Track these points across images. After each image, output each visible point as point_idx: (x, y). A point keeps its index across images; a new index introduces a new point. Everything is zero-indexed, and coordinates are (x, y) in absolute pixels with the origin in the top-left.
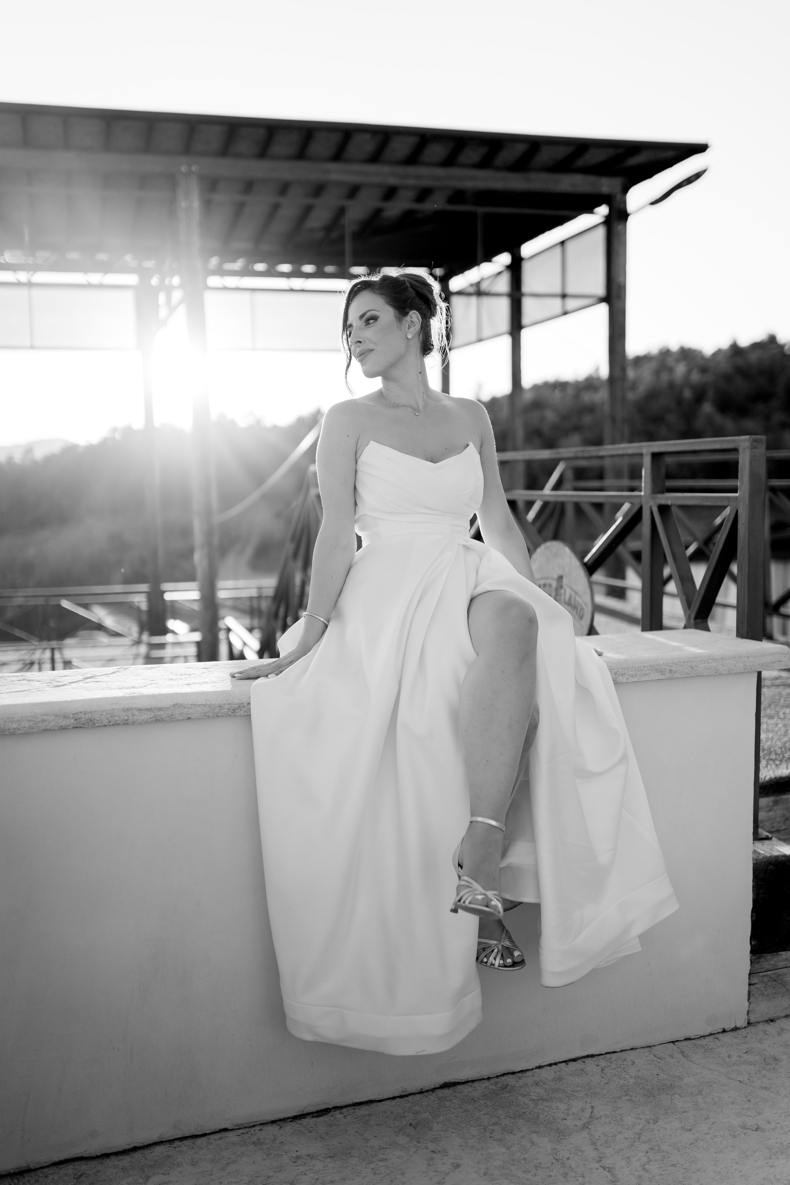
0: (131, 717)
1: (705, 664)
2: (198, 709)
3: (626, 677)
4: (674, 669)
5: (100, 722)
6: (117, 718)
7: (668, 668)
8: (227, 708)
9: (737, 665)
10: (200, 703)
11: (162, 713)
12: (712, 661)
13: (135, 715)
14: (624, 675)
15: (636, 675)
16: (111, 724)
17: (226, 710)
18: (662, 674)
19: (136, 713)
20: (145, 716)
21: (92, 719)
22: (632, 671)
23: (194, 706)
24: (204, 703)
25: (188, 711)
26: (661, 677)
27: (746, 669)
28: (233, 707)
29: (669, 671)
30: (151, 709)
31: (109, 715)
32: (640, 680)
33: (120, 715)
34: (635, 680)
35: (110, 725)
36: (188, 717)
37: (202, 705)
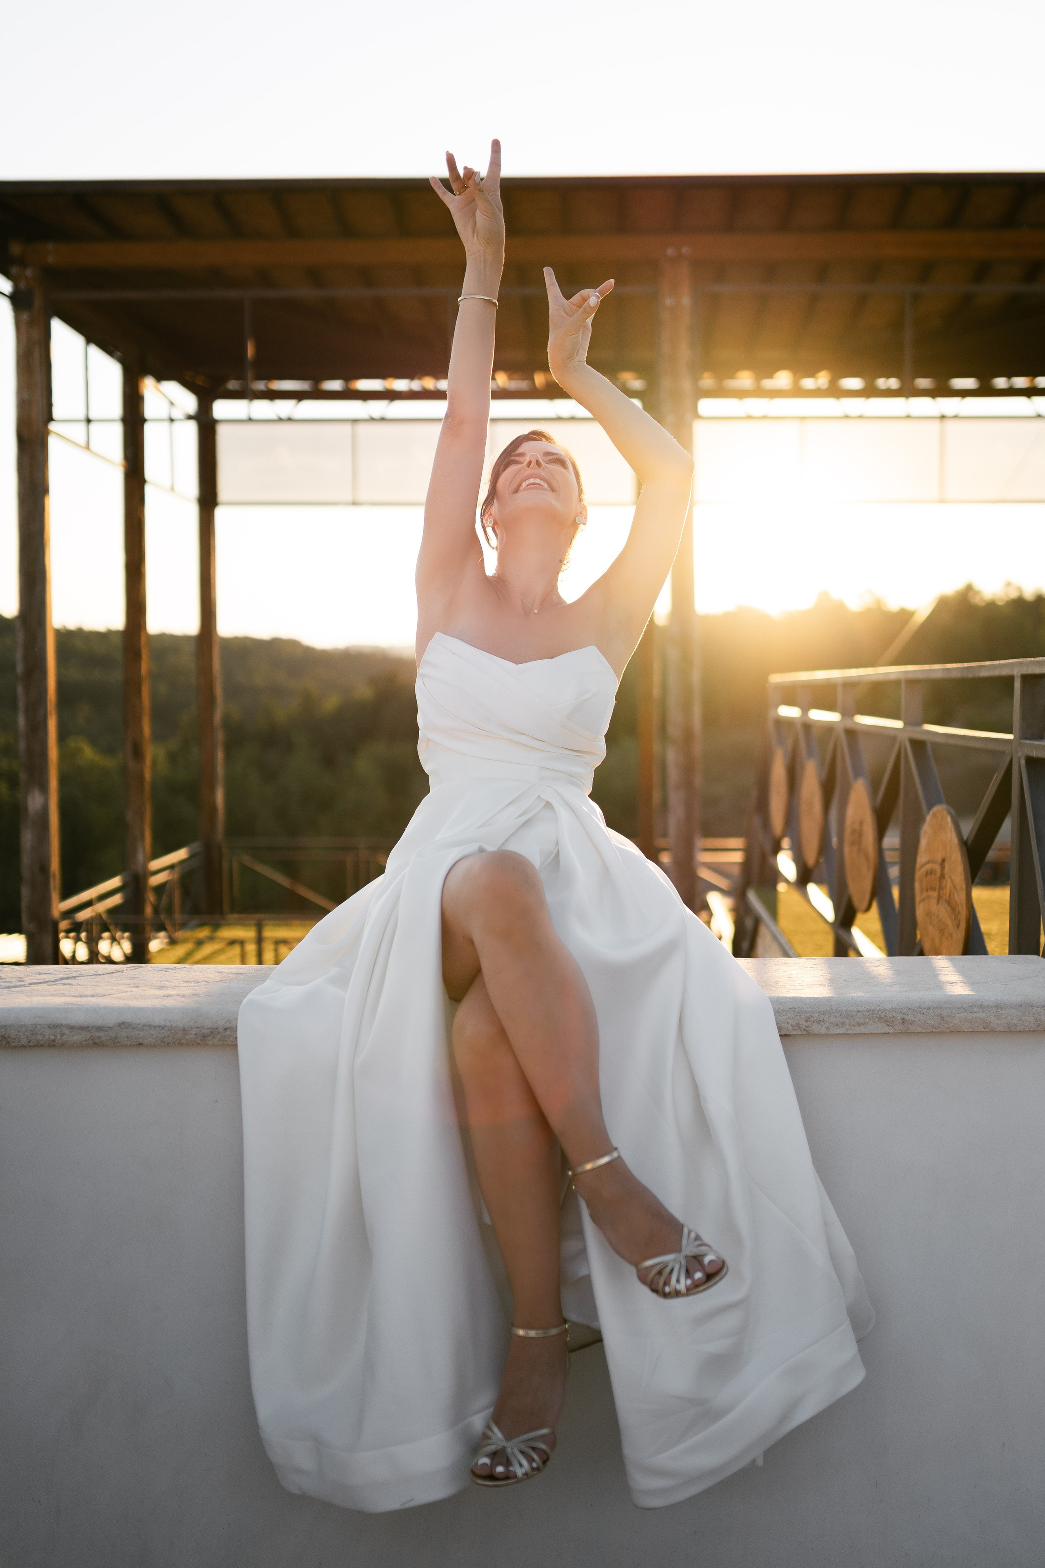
0: (59, 1037)
1: (965, 1014)
2: (153, 1032)
3: (826, 1026)
4: (909, 1017)
5: (17, 1040)
6: (40, 1037)
7: (900, 1016)
8: (194, 1033)
9: (1023, 1018)
10: (157, 1024)
11: (101, 1034)
12: (978, 1009)
13: (64, 1034)
16: (31, 1044)
17: (192, 1036)
18: (888, 1025)
19: (66, 1031)
20: (77, 1037)
21: (6, 1036)
23: (147, 1028)
24: (162, 1023)
25: (139, 1034)
26: (887, 1029)
27: (1039, 1025)
28: (202, 1032)
29: (901, 1021)
30: (88, 1027)
31: (29, 1032)
33: (44, 1033)
34: (842, 1031)
35: (30, 1046)
36: (138, 1043)
37: (159, 1027)
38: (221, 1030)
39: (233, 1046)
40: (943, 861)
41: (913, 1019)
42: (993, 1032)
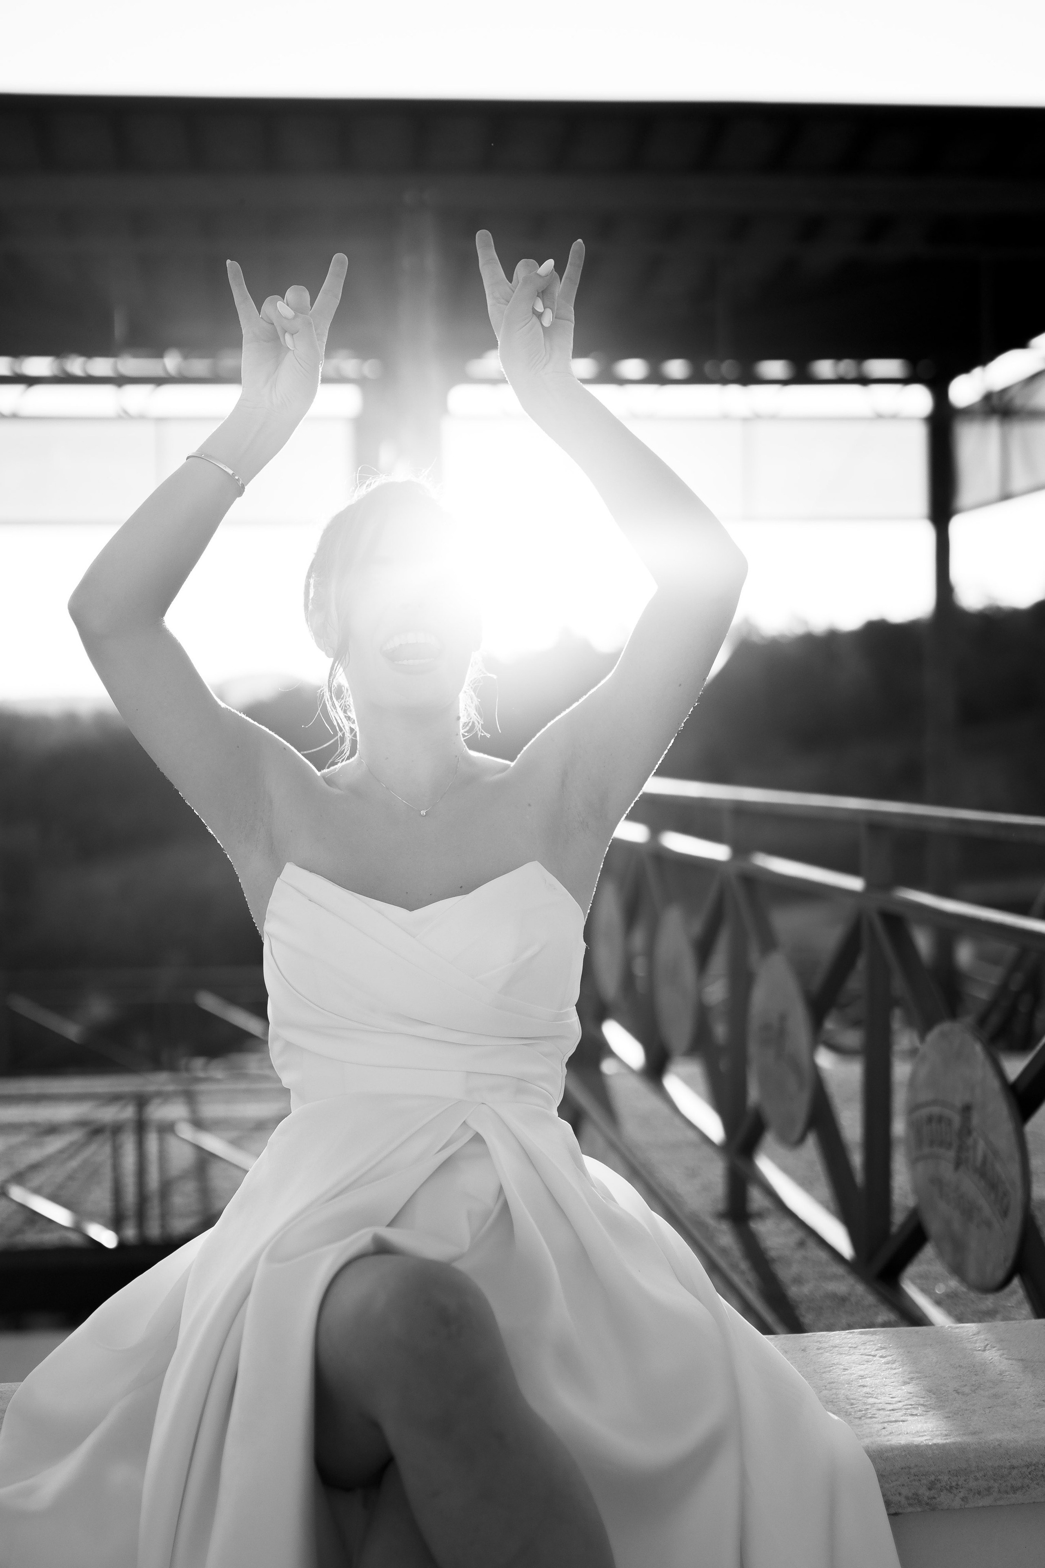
14: (955, 1491)
15: (989, 1489)
22: (976, 1479)
32: (999, 1503)
40: (967, 1110)
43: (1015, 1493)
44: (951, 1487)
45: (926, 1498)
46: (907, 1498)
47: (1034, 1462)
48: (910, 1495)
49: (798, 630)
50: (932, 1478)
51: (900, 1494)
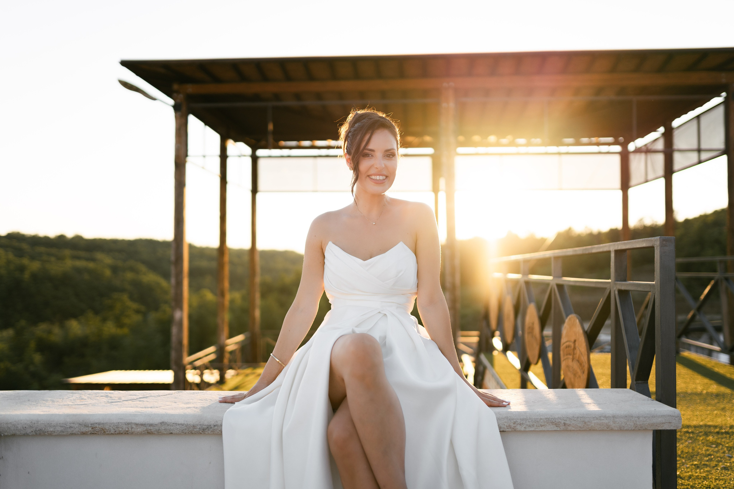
0: (130, 429)
1: (597, 421)
2: (178, 427)
3: (524, 426)
4: (568, 422)
5: (109, 431)
6: (121, 429)
7: (563, 422)
8: (198, 428)
9: (628, 423)
10: (180, 423)
11: (152, 428)
12: (604, 418)
13: (133, 428)
14: (522, 425)
15: (533, 425)
16: (116, 433)
17: (198, 429)
18: (557, 426)
19: (134, 426)
20: (140, 429)
21: (104, 428)
22: (529, 422)
23: (175, 425)
24: (183, 422)
25: (170, 428)
26: (556, 428)
27: (636, 427)
28: (203, 427)
29: (564, 424)
30: (145, 424)
31: (115, 427)
32: (536, 430)
33: (123, 427)
34: (533, 429)
35: (115, 434)
36: (170, 432)
37: (181, 424)
38: (212, 426)
39: (220, 434)
40: (575, 341)
41: (570, 423)
42: (612, 430)
43: (541, 427)
44: (521, 424)
45: (513, 427)
46: (507, 426)
47: (548, 418)
48: (508, 425)
49: (588, 232)
50: (515, 421)
51: (504, 425)
